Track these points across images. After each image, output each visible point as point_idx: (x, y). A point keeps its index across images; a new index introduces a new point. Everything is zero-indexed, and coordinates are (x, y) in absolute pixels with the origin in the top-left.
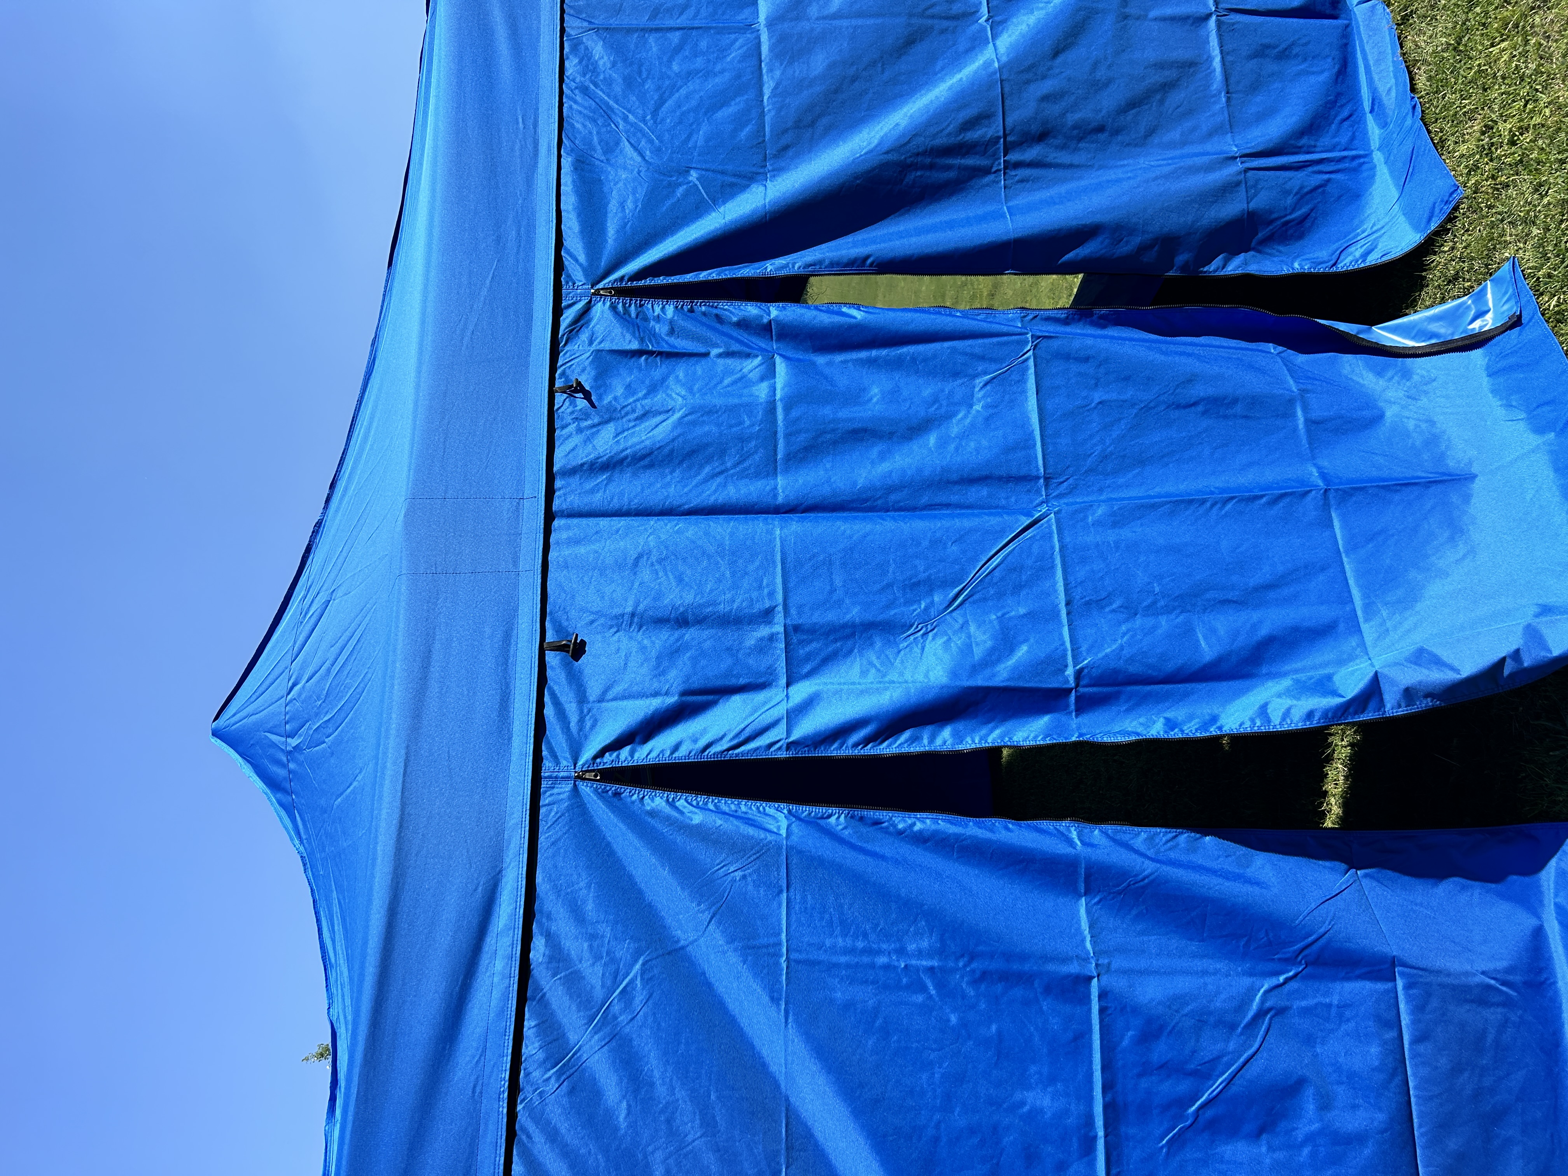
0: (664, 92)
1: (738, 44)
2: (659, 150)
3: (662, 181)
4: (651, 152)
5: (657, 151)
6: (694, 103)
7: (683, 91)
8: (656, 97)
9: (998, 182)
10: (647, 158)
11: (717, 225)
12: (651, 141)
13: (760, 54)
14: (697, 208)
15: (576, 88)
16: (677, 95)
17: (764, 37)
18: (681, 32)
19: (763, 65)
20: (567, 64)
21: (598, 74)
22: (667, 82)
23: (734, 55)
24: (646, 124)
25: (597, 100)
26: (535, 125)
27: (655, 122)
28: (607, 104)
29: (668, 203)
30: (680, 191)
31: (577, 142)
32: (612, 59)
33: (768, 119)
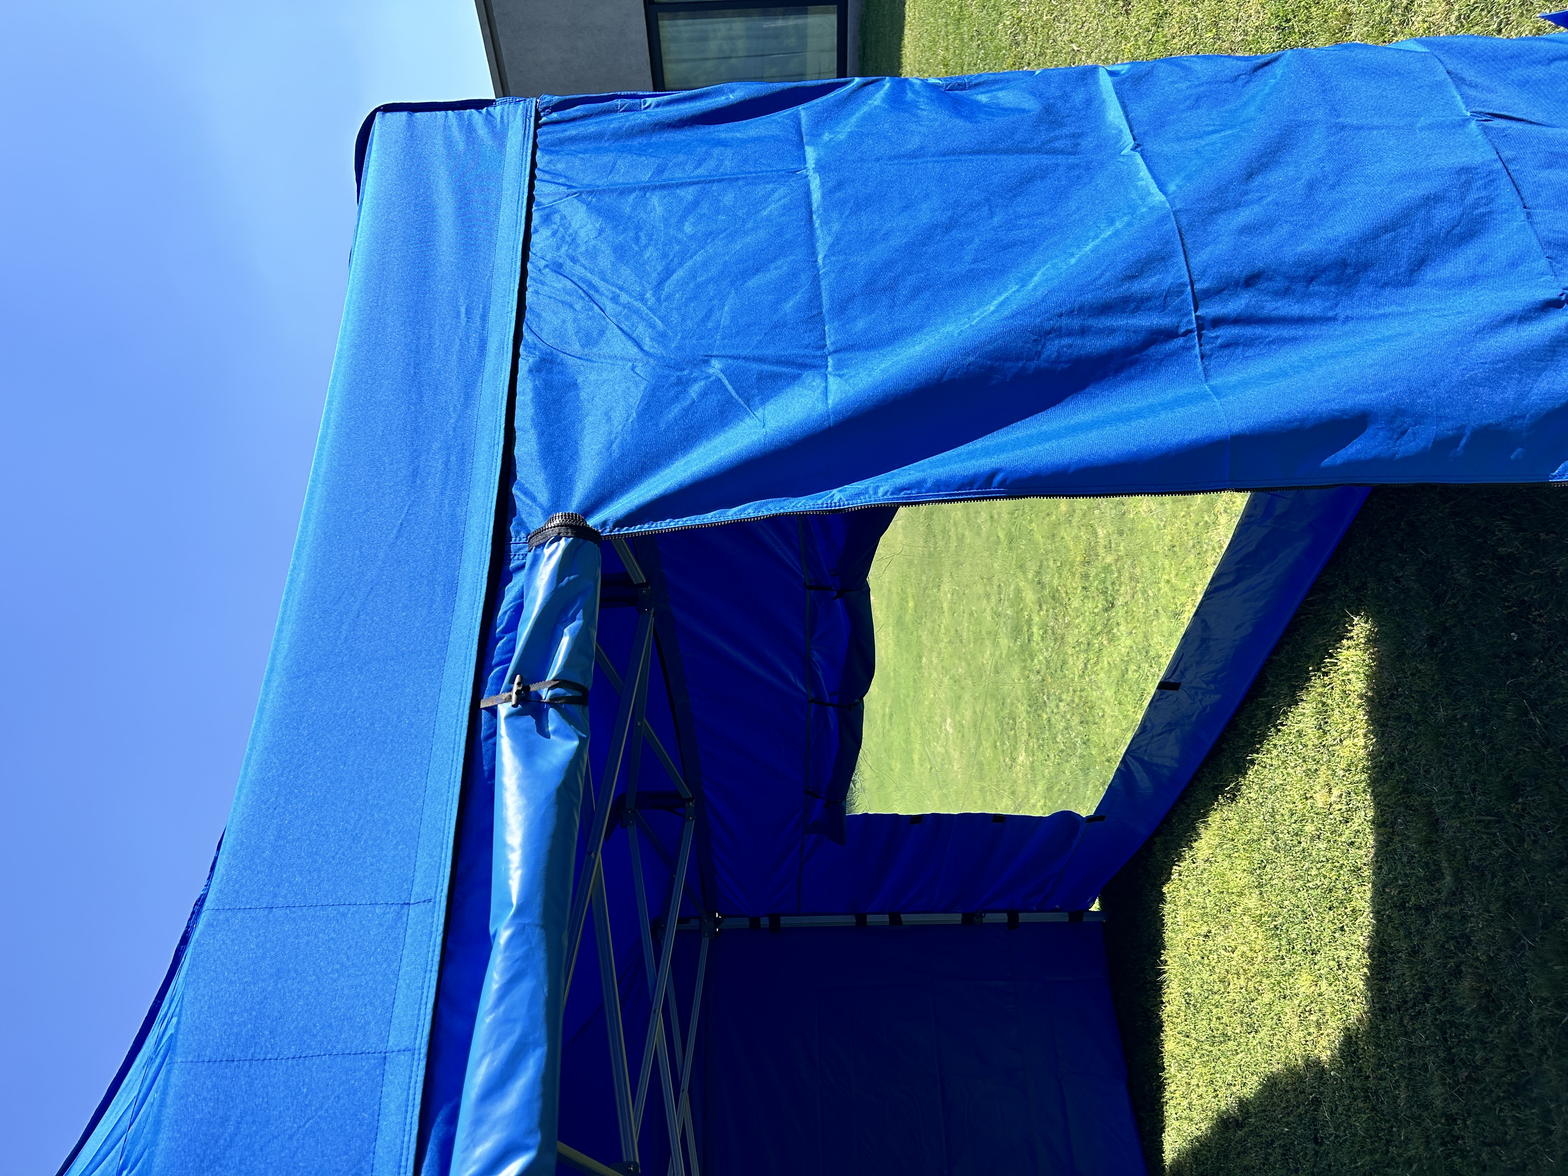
0: (672, 260)
1: (776, 195)
2: (663, 335)
3: (667, 377)
4: (652, 339)
5: (661, 338)
6: (713, 271)
7: (698, 258)
8: (660, 268)
9: (1192, 347)
10: (646, 348)
11: (755, 438)
12: (652, 326)
13: (809, 205)
14: (722, 412)
15: (546, 266)
16: (690, 263)
17: (815, 183)
18: (698, 187)
19: (814, 217)
20: (534, 238)
21: (578, 246)
22: (677, 248)
23: (772, 208)
24: (645, 304)
25: (575, 279)
26: (484, 317)
27: (658, 300)
28: (590, 285)
29: (676, 410)
30: (694, 390)
31: (544, 336)
32: (598, 225)
33: (824, 283)
